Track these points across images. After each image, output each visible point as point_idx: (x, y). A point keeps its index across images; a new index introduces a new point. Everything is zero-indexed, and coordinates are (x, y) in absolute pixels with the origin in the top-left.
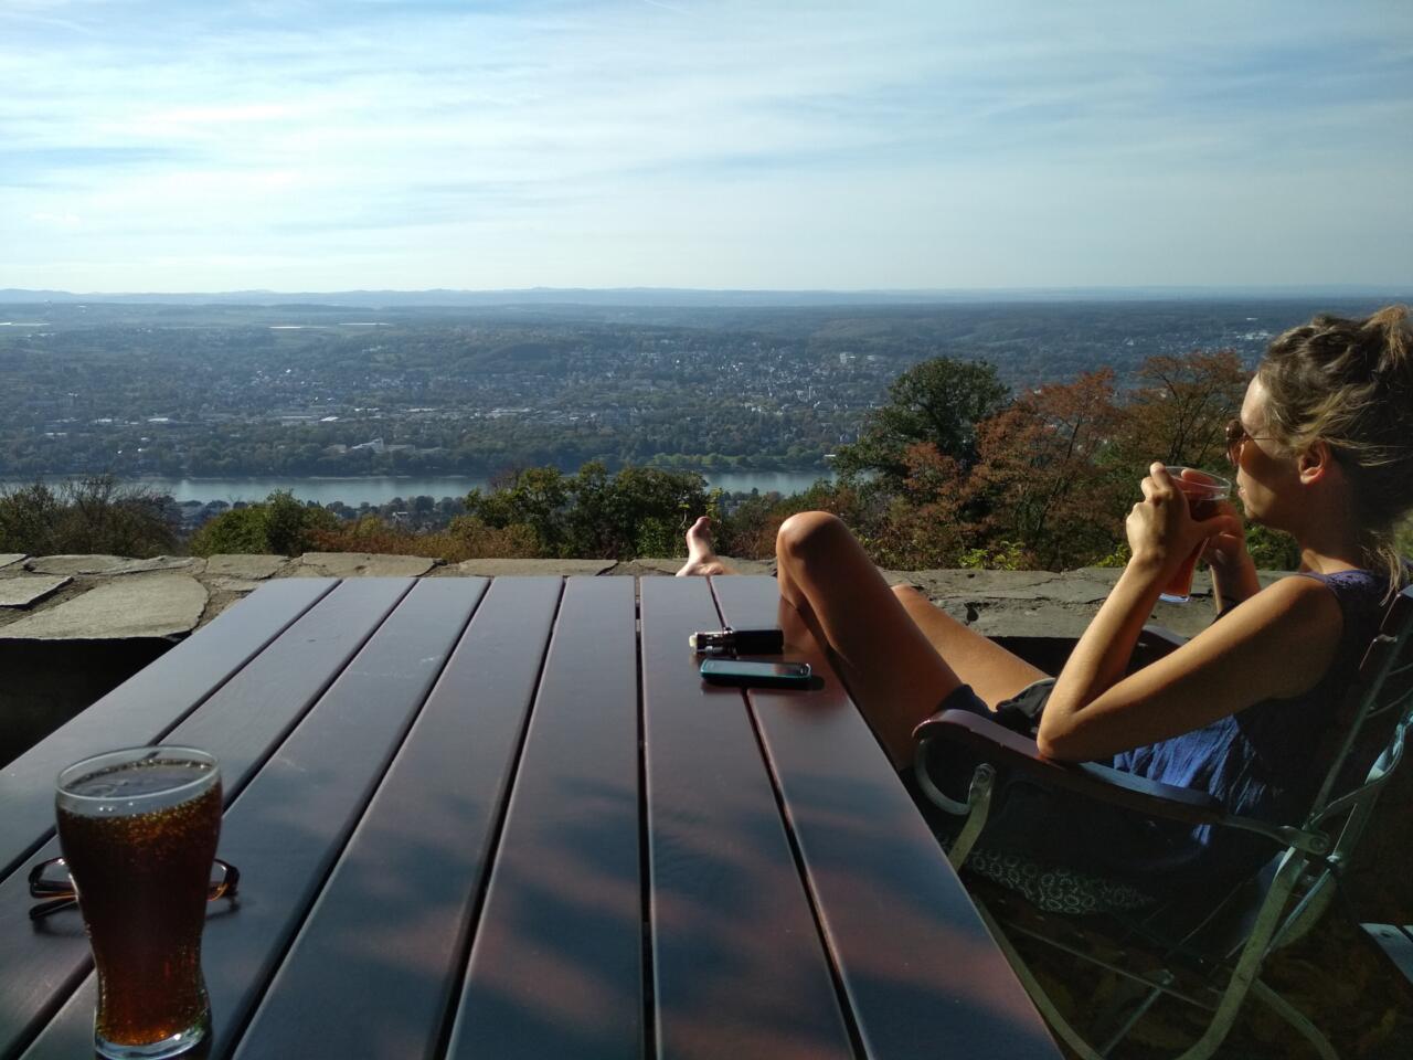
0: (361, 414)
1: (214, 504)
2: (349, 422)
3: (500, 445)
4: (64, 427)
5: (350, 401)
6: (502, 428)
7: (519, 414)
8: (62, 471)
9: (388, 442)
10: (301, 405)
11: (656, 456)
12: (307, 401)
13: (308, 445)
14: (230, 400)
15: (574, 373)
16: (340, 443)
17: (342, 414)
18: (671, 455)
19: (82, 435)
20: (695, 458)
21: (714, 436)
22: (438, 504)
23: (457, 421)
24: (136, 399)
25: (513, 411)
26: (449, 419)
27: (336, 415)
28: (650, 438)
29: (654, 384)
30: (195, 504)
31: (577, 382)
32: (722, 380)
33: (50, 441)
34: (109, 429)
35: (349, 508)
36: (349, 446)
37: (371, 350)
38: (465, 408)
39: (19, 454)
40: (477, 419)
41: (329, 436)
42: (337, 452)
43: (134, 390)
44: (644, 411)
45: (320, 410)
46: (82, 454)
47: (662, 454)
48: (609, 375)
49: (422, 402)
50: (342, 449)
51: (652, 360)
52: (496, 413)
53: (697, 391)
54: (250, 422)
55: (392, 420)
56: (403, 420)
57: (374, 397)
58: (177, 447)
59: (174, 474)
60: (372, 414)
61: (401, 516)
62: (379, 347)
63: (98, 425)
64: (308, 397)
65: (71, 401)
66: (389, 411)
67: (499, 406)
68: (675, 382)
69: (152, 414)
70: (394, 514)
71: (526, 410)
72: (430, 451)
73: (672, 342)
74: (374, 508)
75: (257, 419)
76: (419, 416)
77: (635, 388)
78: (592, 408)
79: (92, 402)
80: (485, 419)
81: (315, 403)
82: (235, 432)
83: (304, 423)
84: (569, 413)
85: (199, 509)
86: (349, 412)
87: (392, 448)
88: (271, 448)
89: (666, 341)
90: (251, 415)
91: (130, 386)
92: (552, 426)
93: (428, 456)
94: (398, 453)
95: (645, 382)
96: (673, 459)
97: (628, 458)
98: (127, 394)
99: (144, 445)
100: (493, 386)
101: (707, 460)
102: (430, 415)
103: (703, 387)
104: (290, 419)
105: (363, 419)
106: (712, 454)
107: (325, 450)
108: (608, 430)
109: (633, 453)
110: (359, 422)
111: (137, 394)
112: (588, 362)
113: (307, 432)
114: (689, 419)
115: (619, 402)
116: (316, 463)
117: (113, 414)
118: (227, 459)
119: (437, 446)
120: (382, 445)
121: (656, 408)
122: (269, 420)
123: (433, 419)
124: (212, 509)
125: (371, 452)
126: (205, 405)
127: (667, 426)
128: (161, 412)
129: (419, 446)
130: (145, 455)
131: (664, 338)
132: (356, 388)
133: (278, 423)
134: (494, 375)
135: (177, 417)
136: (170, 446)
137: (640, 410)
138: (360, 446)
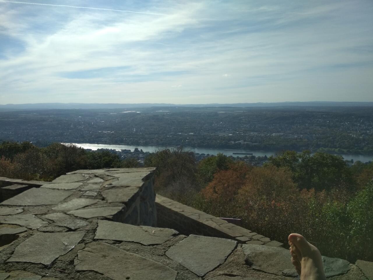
0: (238, 134)
1: (202, 154)
2: (235, 136)
3: (274, 143)
4: (171, 135)
5: (236, 130)
6: (275, 139)
7: (280, 135)
8: (170, 145)
9: (245, 141)
10: (223, 131)
11: (320, 148)
12: (225, 130)
13: (225, 141)
14: (207, 129)
15: (296, 124)
16: (233, 141)
17: (234, 134)
18: (325, 148)
19: (175, 137)
20: (333, 149)
21: (339, 143)
22: (257, 158)
23: (263, 136)
24: (187, 129)
25: (278, 134)
26: (261, 136)
27: (232, 134)
28: (319, 143)
29: (320, 128)
30: (198, 154)
31: (297, 127)
32: (342, 127)
33: (168, 138)
34: (180, 135)
35: (234, 157)
36: (235, 142)
37: (242, 118)
38: (265, 133)
39: (161, 140)
40: (268, 136)
41: (230, 139)
42: (232, 143)
45: (228, 132)
46: (174, 141)
47: (323, 148)
48: (307, 125)
49: (253, 131)
51: (320, 121)
52: (274, 134)
53: (334, 130)
54: (211, 135)
55: (246, 135)
56: (249, 135)
57: (242, 129)
58: (195, 140)
59: (194, 147)
60: (241, 134)
61: (247, 160)
62: (244, 117)
63: (178, 134)
64: (225, 129)
65: (173, 129)
66: (245, 133)
67: (275, 133)
68: (327, 127)
69: (190, 132)
70: (245, 160)
71: (282, 134)
72: (255, 144)
73: (326, 116)
74: (240, 158)
75: (213, 134)
76: (253, 134)
77: (314, 129)
78: (301, 134)
79: (177, 129)
80: (271, 136)
81: (227, 131)
82: (208, 137)
83: (224, 135)
84: (294, 135)
86: (235, 133)
87: (246, 143)
88: (216, 141)
90: (212, 133)
91: (186, 126)
92: (289, 138)
93: (255, 145)
95: (317, 127)
97: (311, 149)
98: (185, 127)
99: (188, 139)
100: (273, 127)
101: (337, 150)
102: (256, 134)
103: (336, 129)
104: (221, 134)
106: (338, 148)
107: (229, 142)
108: (306, 140)
109: (313, 147)
110: (238, 136)
112: (300, 121)
113: (225, 138)
114: (331, 138)
115: (309, 133)
116: (226, 146)
117: (182, 132)
118: (206, 144)
119: (257, 142)
120: (243, 142)
121: (321, 135)
122: (216, 134)
123: (256, 136)
124: (202, 156)
125: (240, 143)
126: (202, 131)
127: (324, 140)
128: (192, 132)
129: (253, 142)
130: (188, 142)
131: (323, 115)
132: (237, 127)
133: (218, 135)
134: (274, 124)
135: (195, 133)
136: (193, 140)
137: (316, 135)
138: (238, 142)
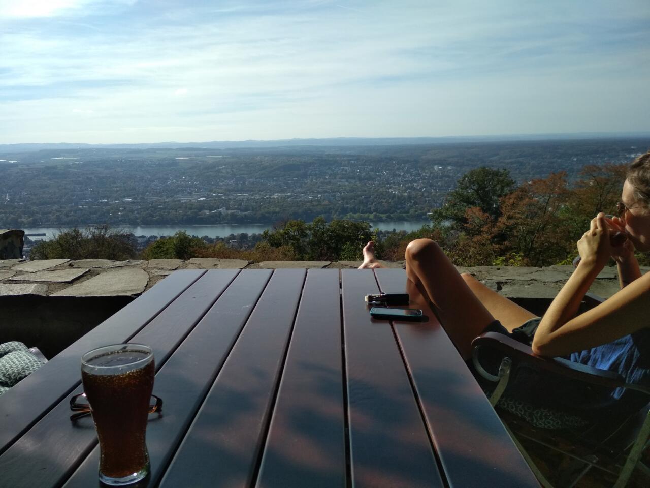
0: (216, 196)
1: (151, 237)
2: (211, 200)
3: (278, 210)
4: (87, 203)
5: (211, 191)
6: (279, 202)
7: (286, 195)
8: (86, 223)
9: (227, 209)
10: (189, 193)
11: (348, 215)
12: (192, 191)
13: (193, 210)
14: (158, 191)
15: (311, 177)
16: (207, 209)
17: (207, 197)
18: (355, 213)
19: (94, 207)
20: (366, 215)
21: (375, 205)
22: (250, 237)
23: (258, 199)
24: (117, 191)
25: (283, 194)
26: (255, 198)
27: (205, 197)
28: (346, 206)
29: (347, 181)
30: (143, 237)
31: (312, 181)
32: (379, 179)
33: (81, 210)
34: (106, 204)
35: (211, 239)
36: (211, 210)
37: (220, 168)
38: (262, 193)
39: (67, 216)
40: (267, 198)
41: (201, 207)
42: (205, 214)
43: (117, 187)
44: (342, 193)
45: (198, 195)
46: (95, 215)
47: (351, 213)
48: (327, 178)
49: (242, 191)
50: (207, 212)
51: (346, 171)
52: (276, 196)
53: (367, 185)
54: (167, 200)
55: (230, 199)
56: (234, 199)
57: (222, 189)
58: (136, 212)
59: (134, 224)
60: (221, 196)
61: (233, 242)
62: (224, 167)
63: (101, 203)
64: (192, 189)
65: (90, 193)
66: (228, 195)
67: (277, 192)
68: (357, 180)
69: (124, 197)
70: (230, 241)
71: (289, 194)
72: (246, 213)
73: (356, 162)
74: (221, 238)
75: (170, 199)
76: (242, 197)
77: (339, 183)
78: (319, 192)
79: (99, 193)
80: (271, 199)
81: (196, 192)
82: (160, 205)
83: (191, 201)
84: (308, 195)
85: (145, 239)
86: (210, 196)
87: (230, 212)
88: (176, 212)
89: (353, 162)
90: (167, 197)
91: (115, 185)
92: (300, 201)
93: (245, 215)
94: (232, 214)
95: (343, 180)
96: (356, 215)
97: (335, 216)
98: (114, 189)
99: (121, 211)
100: (275, 183)
101: (371, 216)
102: (246, 197)
103: (370, 182)
104: (184, 199)
105: (217, 199)
106: (374, 213)
107: (200, 213)
108: (326, 202)
109: (337, 213)
110: (215, 200)
111: (118, 189)
112: (317, 172)
113: (192, 205)
114: (363, 197)
115: (331, 190)
116: (196, 220)
117: (108, 198)
118: (157, 217)
119: (249, 210)
120: (225, 210)
121: (348, 192)
122: (175, 199)
123: (247, 199)
124: (151, 240)
125: (220, 213)
126: (148, 193)
127: (353, 200)
128: (129, 197)
129: (241, 211)
130: (122, 215)
131: (351, 160)
132: (213, 185)
133: (179, 201)
134: (275, 179)
135: (135, 199)
136: (132, 211)
137: (341, 193)
138: (216, 211)
